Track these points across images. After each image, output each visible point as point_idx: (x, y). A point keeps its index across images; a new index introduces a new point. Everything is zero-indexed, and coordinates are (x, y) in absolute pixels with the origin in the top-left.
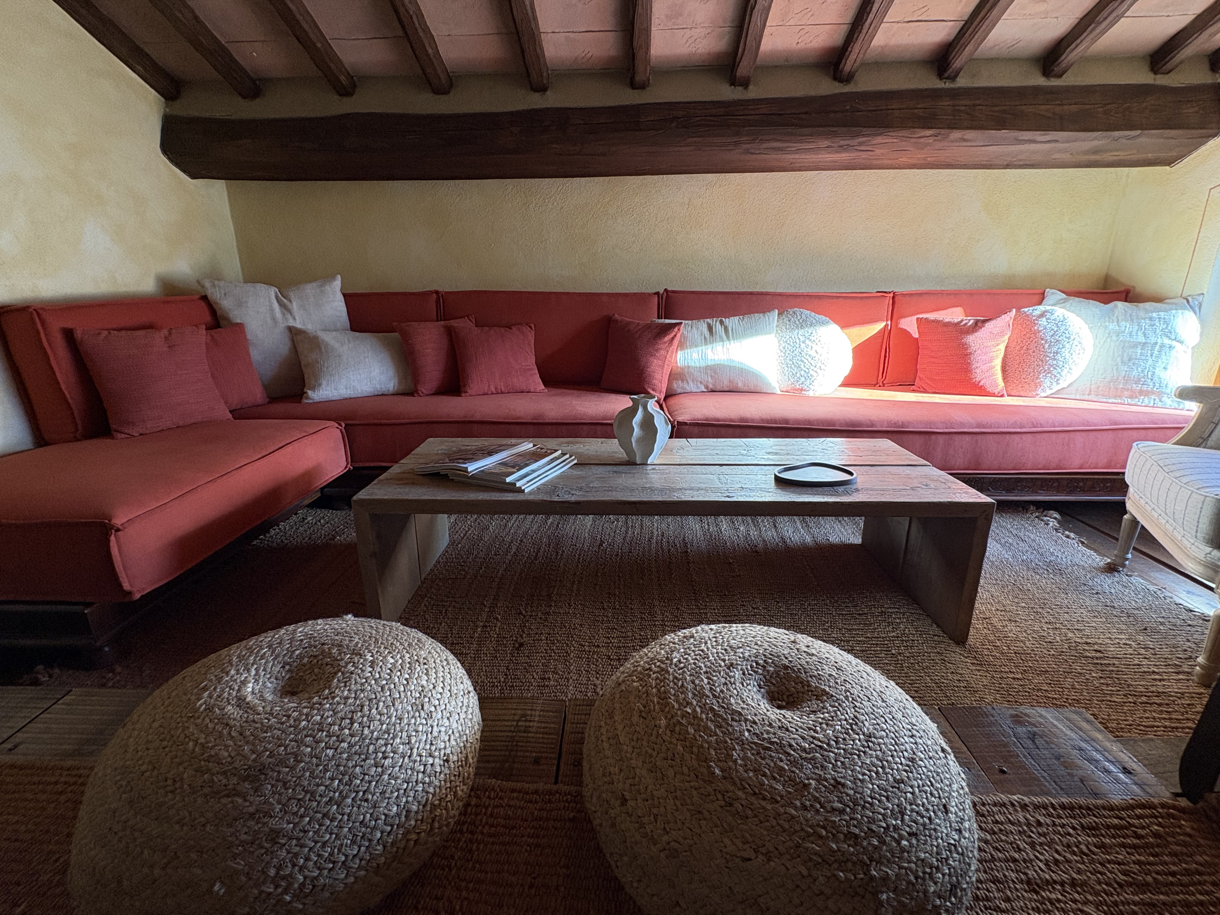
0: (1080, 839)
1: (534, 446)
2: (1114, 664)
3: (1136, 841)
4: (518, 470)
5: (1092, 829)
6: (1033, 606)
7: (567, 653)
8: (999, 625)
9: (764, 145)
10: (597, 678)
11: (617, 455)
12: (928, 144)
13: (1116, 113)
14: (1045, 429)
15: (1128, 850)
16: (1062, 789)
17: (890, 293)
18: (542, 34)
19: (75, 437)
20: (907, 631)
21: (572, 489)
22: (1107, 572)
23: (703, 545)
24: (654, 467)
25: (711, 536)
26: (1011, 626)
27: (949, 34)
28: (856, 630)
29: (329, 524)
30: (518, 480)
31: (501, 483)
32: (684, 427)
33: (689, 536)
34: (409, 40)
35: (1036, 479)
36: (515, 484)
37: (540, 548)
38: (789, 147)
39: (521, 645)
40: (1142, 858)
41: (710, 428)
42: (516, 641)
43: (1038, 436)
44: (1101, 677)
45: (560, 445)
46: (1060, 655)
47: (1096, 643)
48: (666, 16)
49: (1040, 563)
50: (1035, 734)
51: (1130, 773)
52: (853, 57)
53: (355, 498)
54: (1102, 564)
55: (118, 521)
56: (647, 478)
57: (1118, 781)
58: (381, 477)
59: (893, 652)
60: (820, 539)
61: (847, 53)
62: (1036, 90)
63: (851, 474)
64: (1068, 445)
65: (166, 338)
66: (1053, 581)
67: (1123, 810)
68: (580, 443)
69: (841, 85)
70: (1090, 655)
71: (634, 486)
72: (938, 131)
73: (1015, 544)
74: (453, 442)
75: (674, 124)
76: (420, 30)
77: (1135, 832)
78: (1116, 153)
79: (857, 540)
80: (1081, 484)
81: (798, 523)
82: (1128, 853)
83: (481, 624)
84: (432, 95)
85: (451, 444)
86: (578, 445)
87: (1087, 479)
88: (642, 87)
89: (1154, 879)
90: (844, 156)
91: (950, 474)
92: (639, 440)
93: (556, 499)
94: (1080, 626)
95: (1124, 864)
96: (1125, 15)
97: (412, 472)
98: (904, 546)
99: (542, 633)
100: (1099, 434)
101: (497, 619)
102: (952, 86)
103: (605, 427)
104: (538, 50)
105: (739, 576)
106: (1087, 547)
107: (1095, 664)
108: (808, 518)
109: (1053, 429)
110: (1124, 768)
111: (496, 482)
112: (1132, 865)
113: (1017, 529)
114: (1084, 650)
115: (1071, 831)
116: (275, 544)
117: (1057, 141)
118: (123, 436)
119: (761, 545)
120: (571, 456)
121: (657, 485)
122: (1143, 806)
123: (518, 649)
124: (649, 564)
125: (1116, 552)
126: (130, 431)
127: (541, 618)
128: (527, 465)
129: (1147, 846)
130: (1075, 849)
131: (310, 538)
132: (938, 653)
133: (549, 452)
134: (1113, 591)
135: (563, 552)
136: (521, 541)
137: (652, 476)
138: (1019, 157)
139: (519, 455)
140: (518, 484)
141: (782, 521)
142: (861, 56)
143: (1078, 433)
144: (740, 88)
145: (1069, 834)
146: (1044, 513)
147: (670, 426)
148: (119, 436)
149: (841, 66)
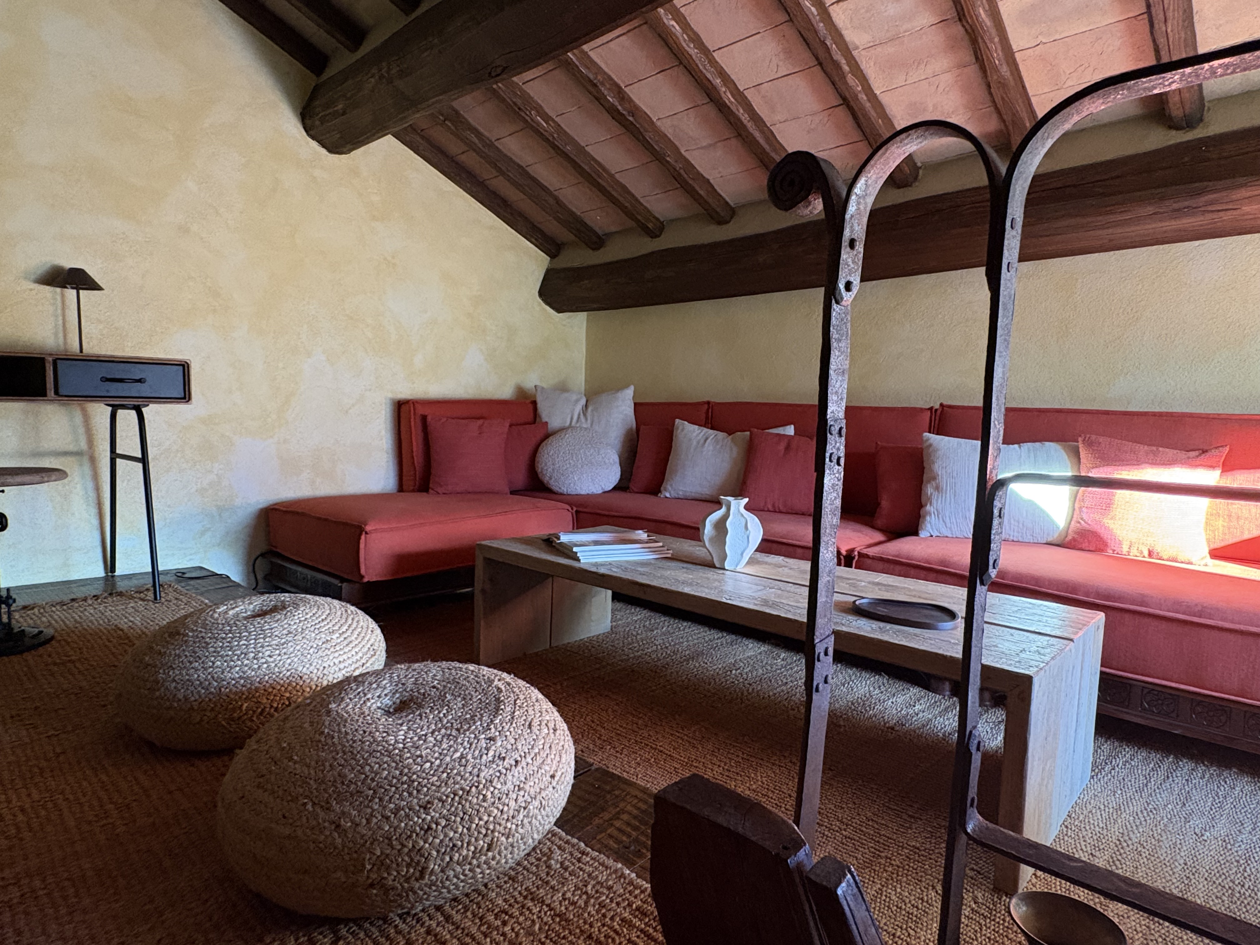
4: (595, 545)
19: (412, 490)
32: (866, 560)
34: (684, 189)
41: (897, 567)
69: (1179, 132)
84: (715, 226)
93: (593, 570)
126: (438, 491)
128: (609, 544)
140: (579, 554)
148: (432, 492)
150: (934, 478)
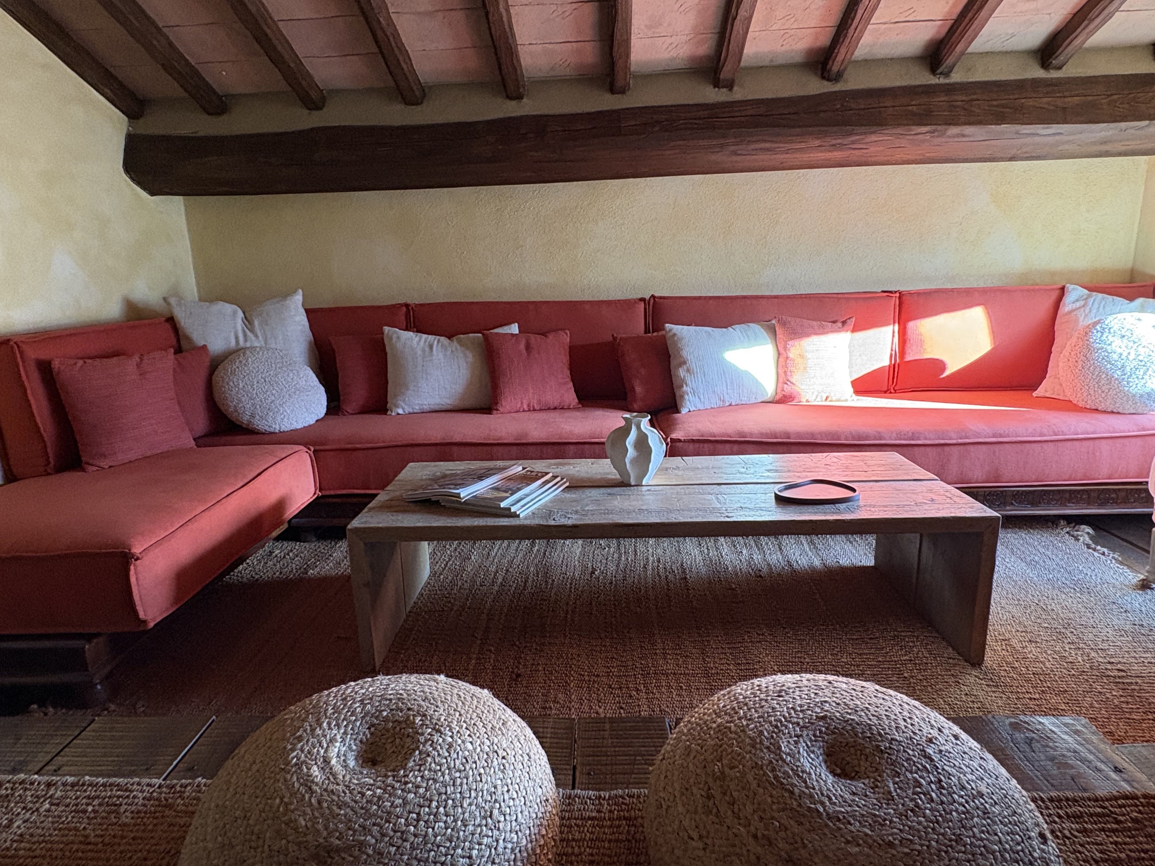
0: (1064, 825)
1: (524, 469)
2: (1137, 683)
3: (1115, 826)
4: (512, 494)
5: (1077, 817)
6: (1055, 626)
7: (566, 682)
8: (1018, 646)
9: (753, 147)
10: (600, 707)
11: (610, 477)
12: (924, 141)
13: (1122, 103)
14: (1067, 437)
15: (1107, 833)
16: (1052, 785)
17: (896, 292)
18: (519, 47)
19: (46, 471)
20: (920, 655)
21: (568, 513)
22: (1139, 589)
23: (703, 570)
24: (649, 488)
25: (711, 561)
26: (1031, 647)
27: (938, 32)
28: (866, 654)
29: (298, 558)
30: (513, 505)
31: (496, 508)
32: (678, 444)
33: (687, 561)
34: (384, 57)
35: (1063, 491)
36: (509, 509)
37: (528, 578)
38: (779, 147)
39: (518, 676)
40: (1120, 840)
41: (706, 445)
42: (513, 672)
43: (1060, 444)
44: (1122, 696)
45: (548, 467)
46: (1081, 675)
47: (1120, 663)
48: (646, 26)
49: (1067, 582)
50: (1032, 739)
51: (1121, 771)
52: (840, 58)
53: (349, 527)
54: (1135, 581)
55: (137, 550)
56: (642, 500)
57: (1107, 778)
58: (370, 505)
59: (906, 675)
60: (831, 561)
61: (834, 55)
62: (1035, 83)
63: (854, 490)
64: (1094, 454)
65: (138, 366)
66: (1079, 600)
67: (1107, 800)
68: (569, 464)
69: (830, 83)
70: (1112, 674)
71: (630, 508)
72: (934, 127)
73: (1041, 562)
74: (435, 466)
75: (657, 129)
76: (395, 49)
77: (1115, 818)
78: (1127, 143)
79: (869, 561)
80: (1113, 496)
81: (806, 546)
82: (1107, 836)
83: (475, 656)
84: (403, 106)
85: (434, 469)
86: (567, 467)
87: (1119, 490)
88: (623, 91)
89: (1127, 855)
90: (837, 155)
91: (957, 488)
92: (633, 461)
93: (552, 523)
94: (1105, 646)
95: (1102, 844)
96: (1121, 9)
97: (400, 499)
98: (916, 566)
99: (539, 664)
100: (1126, 441)
101: (490, 651)
102: (947, 81)
103: (593, 446)
104: (515, 62)
105: (743, 602)
106: (1121, 563)
107: (1117, 683)
108: (814, 537)
109: (1075, 437)
110: (1116, 768)
111: (488, 507)
112: (1110, 845)
113: (1044, 547)
114: (1106, 669)
115: (1057, 819)
116: (245, 579)
117: (1061, 134)
118: (95, 468)
119: (765, 570)
120: (562, 479)
121: (653, 507)
122: (1126, 797)
123: (516, 680)
124: (646, 591)
125: (1148, 567)
126: (102, 464)
127: (536, 649)
128: (519, 489)
129: (1124, 829)
130: (1059, 834)
131: (281, 573)
132: (953, 675)
133: (539, 475)
134: (1143, 609)
135: (553, 581)
136: (507, 571)
137: (648, 497)
138: (1025, 150)
139: (510, 479)
140: (513, 509)
141: (789, 542)
142: (848, 56)
143: (1103, 441)
144: (724, 90)
145: (1055, 822)
146: (1076, 528)
147: (665, 445)
148: (91, 468)
149: (828, 67)
150: (685, 363)
